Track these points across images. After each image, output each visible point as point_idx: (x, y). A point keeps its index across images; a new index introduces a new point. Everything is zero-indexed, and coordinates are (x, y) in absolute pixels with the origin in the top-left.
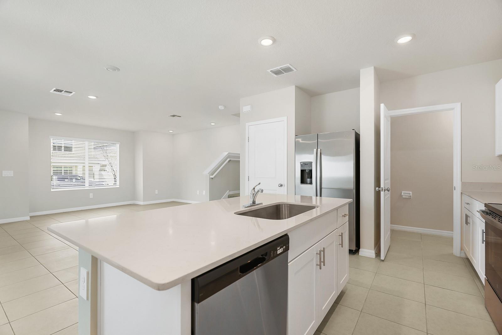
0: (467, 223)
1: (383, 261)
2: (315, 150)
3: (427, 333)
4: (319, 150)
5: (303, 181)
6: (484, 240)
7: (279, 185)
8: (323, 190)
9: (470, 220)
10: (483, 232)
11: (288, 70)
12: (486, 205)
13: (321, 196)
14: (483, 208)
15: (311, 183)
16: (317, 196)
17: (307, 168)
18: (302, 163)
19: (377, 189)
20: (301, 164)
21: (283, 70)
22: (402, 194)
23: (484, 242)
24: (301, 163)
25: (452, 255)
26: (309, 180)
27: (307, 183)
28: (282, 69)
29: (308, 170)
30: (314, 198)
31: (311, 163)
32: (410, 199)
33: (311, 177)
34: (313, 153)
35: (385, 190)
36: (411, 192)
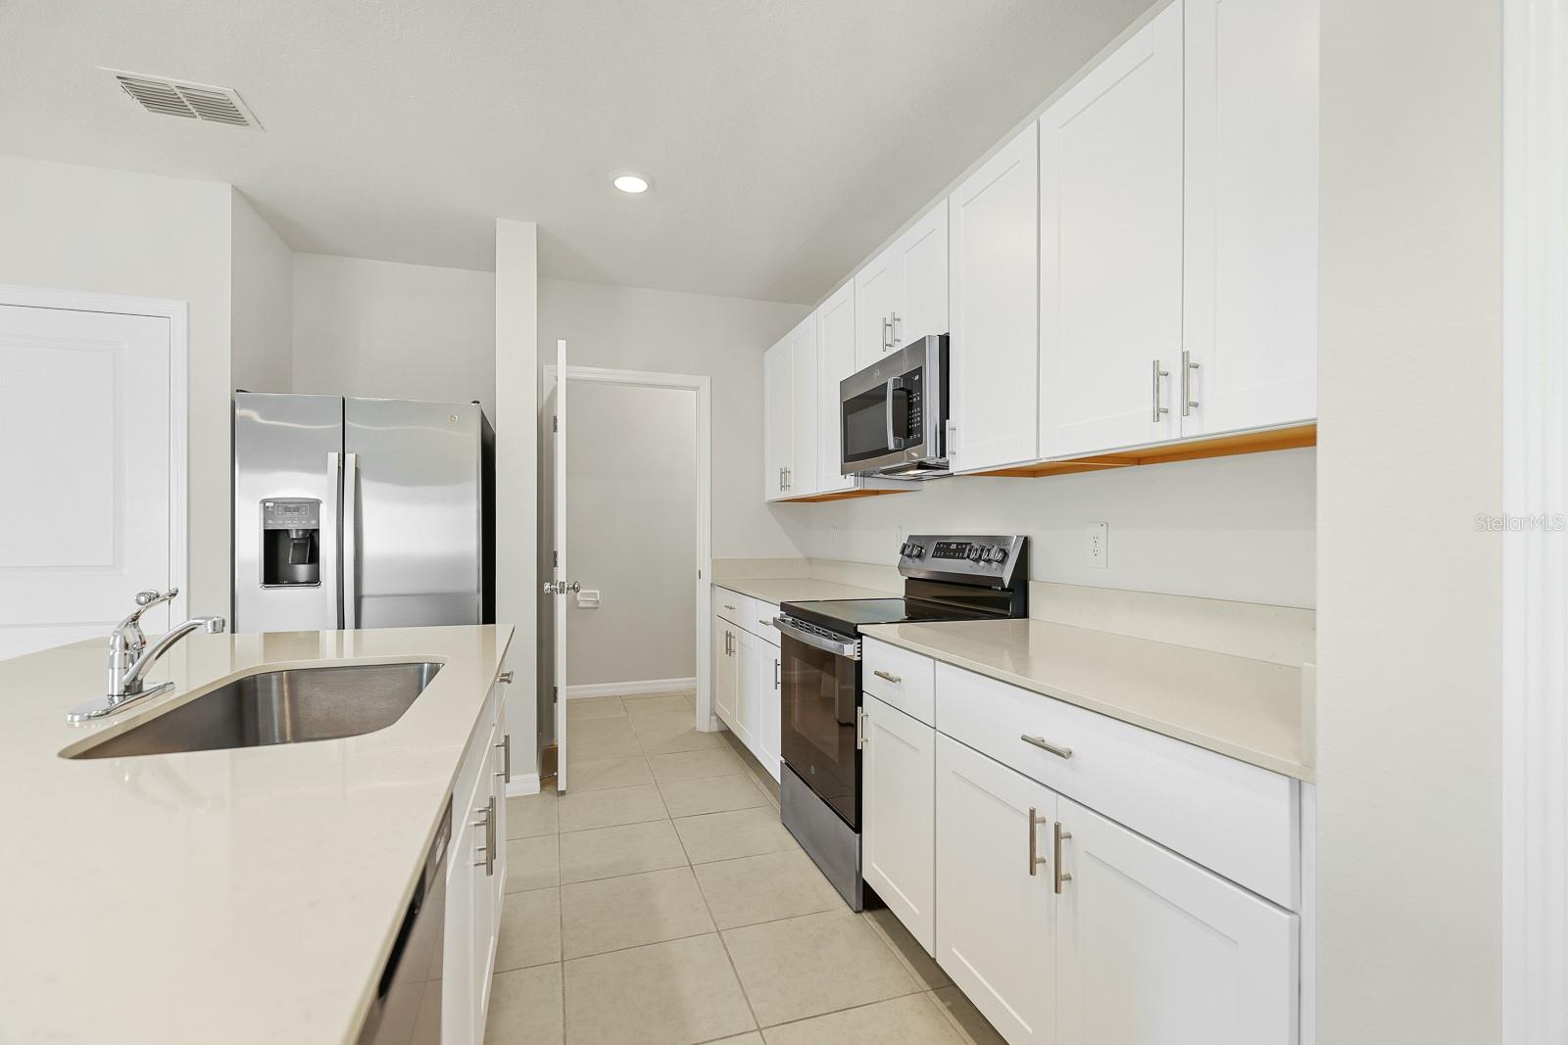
0: (729, 650)
1: (563, 793)
2: (333, 458)
3: (718, 931)
4: (350, 458)
5: (274, 573)
6: (779, 680)
7: (143, 599)
8: (366, 604)
9: (736, 646)
10: (777, 665)
11: (218, 109)
12: (784, 606)
13: (358, 625)
14: (778, 613)
15: (314, 580)
16: (341, 625)
17: (294, 525)
18: (271, 504)
19: (546, 588)
20: (266, 508)
21: (191, 98)
22: (578, 598)
23: (779, 686)
24: (264, 502)
25: (694, 732)
26: (302, 571)
27: (294, 582)
28: (186, 95)
29: (297, 530)
30: (330, 635)
31: (315, 504)
32: (596, 608)
33: (313, 558)
34: (322, 468)
35: (568, 589)
36: (598, 592)
